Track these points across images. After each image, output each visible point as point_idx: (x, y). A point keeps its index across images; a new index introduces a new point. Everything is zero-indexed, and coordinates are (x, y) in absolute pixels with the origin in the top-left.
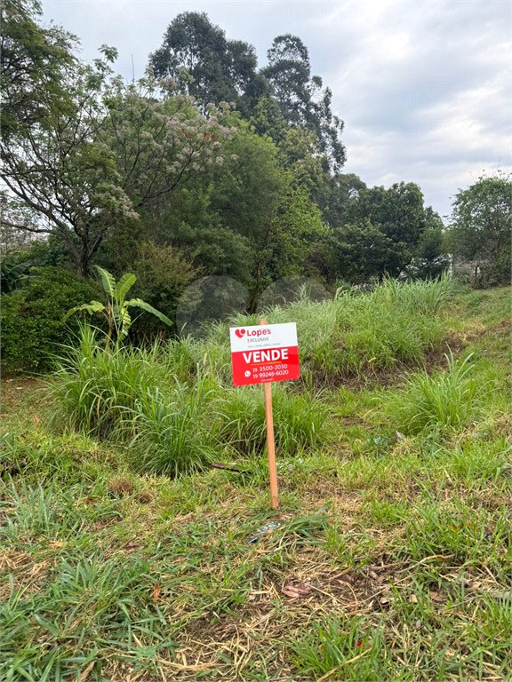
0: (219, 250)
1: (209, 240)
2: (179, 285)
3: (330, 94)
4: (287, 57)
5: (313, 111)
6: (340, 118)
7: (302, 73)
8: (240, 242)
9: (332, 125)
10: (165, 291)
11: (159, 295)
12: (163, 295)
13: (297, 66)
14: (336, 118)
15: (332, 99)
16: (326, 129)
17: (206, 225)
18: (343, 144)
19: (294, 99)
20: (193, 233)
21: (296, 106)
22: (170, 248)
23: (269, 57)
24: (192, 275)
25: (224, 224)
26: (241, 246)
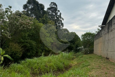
0: (29, 45)
1: (27, 42)
2: (17, 52)
3: (61, 14)
4: (53, 6)
5: (58, 16)
6: (63, 18)
7: (56, 9)
8: (34, 43)
9: (61, 19)
10: (14, 53)
11: (12, 54)
12: (13, 54)
13: (55, 8)
14: (62, 18)
15: (61, 15)
16: (60, 20)
17: (26, 39)
18: (63, 23)
19: (54, 14)
20: (23, 41)
21: (54, 15)
22: (17, 44)
23: (50, 6)
24: (21, 50)
25: (31, 39)
26: (34, 44)
